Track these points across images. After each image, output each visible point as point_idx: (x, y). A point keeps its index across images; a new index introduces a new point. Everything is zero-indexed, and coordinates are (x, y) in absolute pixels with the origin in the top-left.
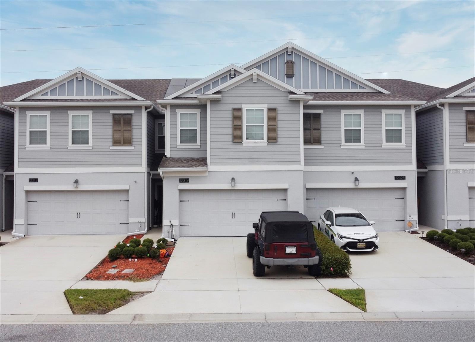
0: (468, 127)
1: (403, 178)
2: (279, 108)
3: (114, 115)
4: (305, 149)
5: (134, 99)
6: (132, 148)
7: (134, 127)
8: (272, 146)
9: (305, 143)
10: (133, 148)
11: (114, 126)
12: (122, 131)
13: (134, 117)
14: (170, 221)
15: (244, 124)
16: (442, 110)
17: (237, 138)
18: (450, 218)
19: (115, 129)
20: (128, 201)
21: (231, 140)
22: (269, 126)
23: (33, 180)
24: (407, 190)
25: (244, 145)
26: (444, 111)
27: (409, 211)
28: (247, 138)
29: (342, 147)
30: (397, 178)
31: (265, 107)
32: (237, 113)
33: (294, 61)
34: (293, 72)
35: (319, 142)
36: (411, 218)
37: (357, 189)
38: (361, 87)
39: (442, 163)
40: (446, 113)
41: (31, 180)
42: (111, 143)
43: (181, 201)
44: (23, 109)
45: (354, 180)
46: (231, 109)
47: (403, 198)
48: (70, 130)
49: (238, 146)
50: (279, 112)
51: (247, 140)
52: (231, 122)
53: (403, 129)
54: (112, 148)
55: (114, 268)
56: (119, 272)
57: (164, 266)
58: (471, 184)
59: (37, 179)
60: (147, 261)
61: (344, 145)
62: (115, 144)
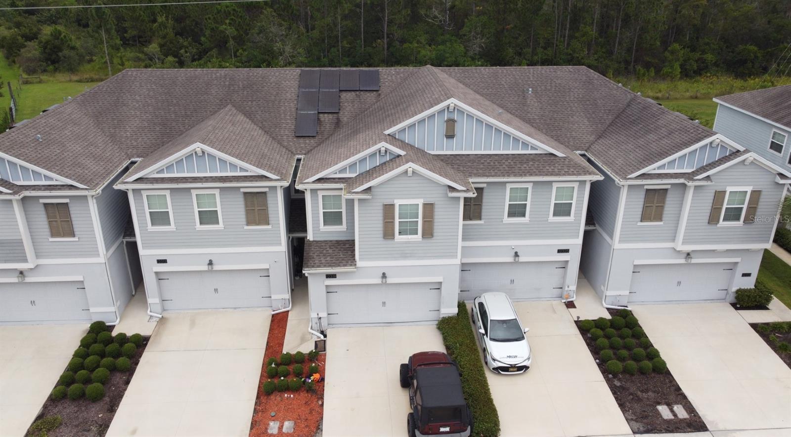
0: (646, 206)
1: (567, 251)
2: (436, 203)
3: (245, 193)
4: (464, 226)
5: (269, 179)
6: (269, 227)
7: (269, 205)
8: (426, 241)
9: (465, 219)
11: (246, 205)
12: (256, 210)
13: (268, 195)
14: (318, 314)
15: (397, 220)
16: (620, 190)
17: (388, 233)
18: (609, 293)
19: (248, 208)
20: (269, 276)
21: (382, 235)
22: (425, 221)
23: (162, 261)
24: (569, 263)
25: (396, 241)
27: (568, 282)
28: (399, 233)
30: (560, 251)
31: (420, 202)
32: (389, 209)
33: (456, 119)
34: (454, 133)
35: (480, 218)
36: (569, 289)
37: (516, 263)
38: (532, 148)
39: (611, 236)
40: (624, 192)
41: (159, 261)
42: (245, 223)
43: (328, 292)
45: (514, 254)
46: (381, 204)
47: (564, 269)
48: (196, 210)
49: (390, 242)
50: (436, 207)
51: (399, 235)
52: (381, 218)
53: (574, 202)
54: (246, 227)
55: (274, 418)
56: (281, 428)
57: (320, 403)
58: (637, 262)
59: (166, 260)
60: (303, 395)
61: (507, 220)
62: (249, 223)
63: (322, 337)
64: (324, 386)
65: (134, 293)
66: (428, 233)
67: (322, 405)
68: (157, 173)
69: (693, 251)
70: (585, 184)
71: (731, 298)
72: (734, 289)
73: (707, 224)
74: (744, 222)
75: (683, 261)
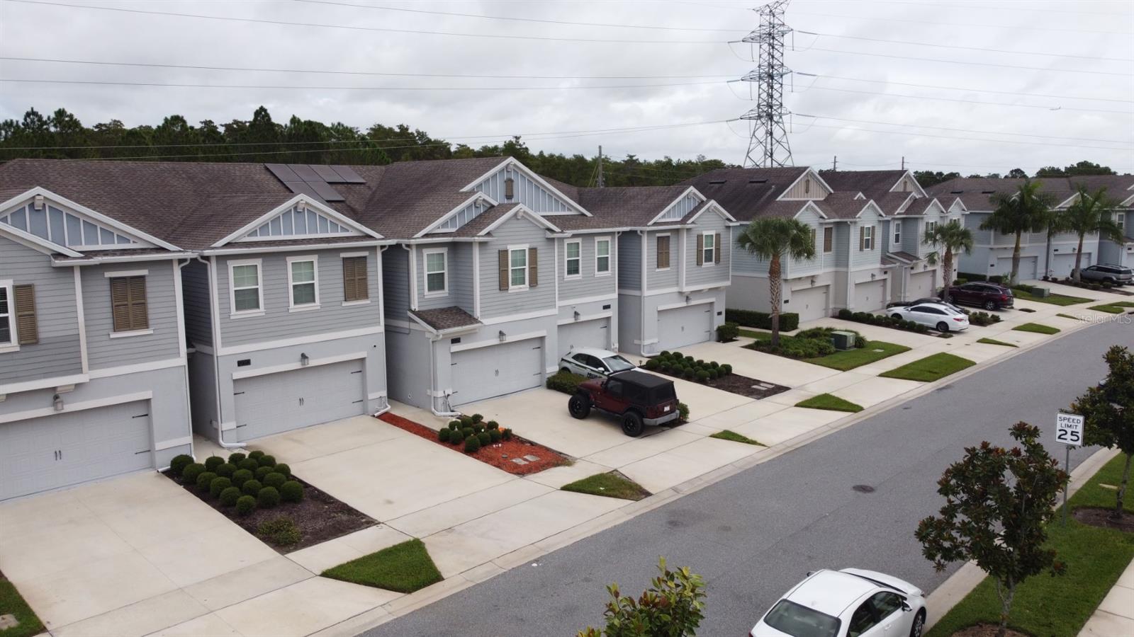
0: (659, 254)
1: (609, 307)
2: (538, 248)
3: (344, 259)
5: (370, 237)
6: (367, 302)
7: (368, 274)
8: (532, 291)
10: (369, 302)
11: (345, 275)
12: (356, 280)
14: (444, 392)
15: (510, 269)
16: (642, 236)
17: (503, 286)
18: (646, 343)
19: (346, 278)
20: (364, 372)
21: (498, 287)
22: (530, 269)
23: (244, 363)
24: (611, 319)
25: (510, 292)
26: (643, 238)
27: (612, 340)
28: (512, 283)
29: (565, 280)
30: (605, 308)
31: (526, 247)
32: (503, 255)
33: (513, 179)
34: (512, 193)
37: (576, 324)
38: (568, 210)
39: (640, 288)
40: (645, 240)
41: (241, 363)
42: (343, 298)
44: (222, 259)
45: (574, 314)
46: (497, 251)
47: (609, 327)
48: (291, 284)
49: (504, 294)
50: (538, 252)
51: (512, 285)
52: (497, 267)
53: (609, 256)
54: (344, 304)
55: (509, 458)
56: (527, 460)
57: (527, 445)
58: (660, 308)
59: (249, 360)
61: (567, 278)
62: (346, 298)
63: (459, 414)
66: (534, 282)
67: (533, 444)
68: (249, 235)
69: (692, 292)
70: (615, 235)
71: (715, 336)
72: (715, 328)
73: (696, 266)
74: (715, 263)
75: (684, 304)
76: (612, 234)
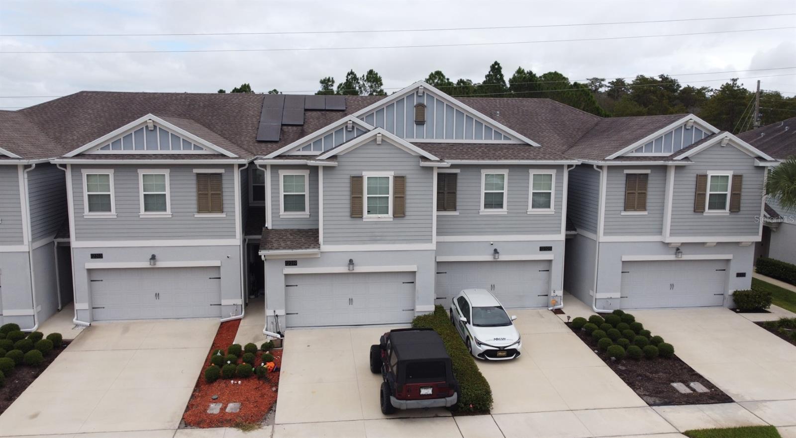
0: (628, 193)
1: (549, 249)
2: (408, 176)
3: (198, 175)
4: (438, 216)
5: (223, 156)
6: (223, 215)
7: (224, 190)
8: (398, 221)
9: (439, 209)
10: (225, 216)
11: (199, 189)
12: (209, 195)
13: (224, 178)
15: (365, 196)
16: (599, 172)
17: (356, 212)
18: (599, 295)
19: (200, 192)
20: (220, 278)
21: (348, 214)
22: (396, 197)
23: (97, 256)
24: (553, 263)
25: (364, 220)
26: (601, 174)
27: (553, 286)
28: (368, 212)
29: (480, 214)
30: (543, 249)
31: (390, 174)
32: (356, 181)
33: (425, 104)
34: (424, 119)
35: (455, 209)
36: (556, 294)
37: (495, 262)
38: (506, 138)
39: (595, 231)
40: (604, 177)
41: (94, 256)
42: (196, 210)
43: (287, 286)
44: (76, 167)
45: (492, 251)
46: (348, 177)
47: (548, 271)
48: (142, 193)
49: (358, 221)
50: (408, 180)
51: (368, 214)
52: (348, 193)
53: (553, 192)
54: (197, 216)
55: (215, 401)
56: (223, 409)
57: (274, 389)
58: (625, 258)
59: (102, 254)
60: (253, 383)
61: (483, 211)
62: (201, 210)
63: (279, 336)
64: (279, 376)
65: (60, 308)
66: (400, 212)
67: (277, 391)
68: (101, 149)
69: (683, 244)
70: (563, 168)
71: (729, 302)
72: (731, 292)
73: (692, 212)
74: (730, 211)
75: (672, 257)
76: (559, 167)
